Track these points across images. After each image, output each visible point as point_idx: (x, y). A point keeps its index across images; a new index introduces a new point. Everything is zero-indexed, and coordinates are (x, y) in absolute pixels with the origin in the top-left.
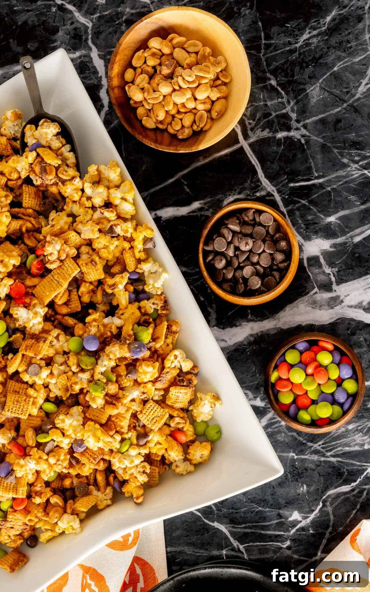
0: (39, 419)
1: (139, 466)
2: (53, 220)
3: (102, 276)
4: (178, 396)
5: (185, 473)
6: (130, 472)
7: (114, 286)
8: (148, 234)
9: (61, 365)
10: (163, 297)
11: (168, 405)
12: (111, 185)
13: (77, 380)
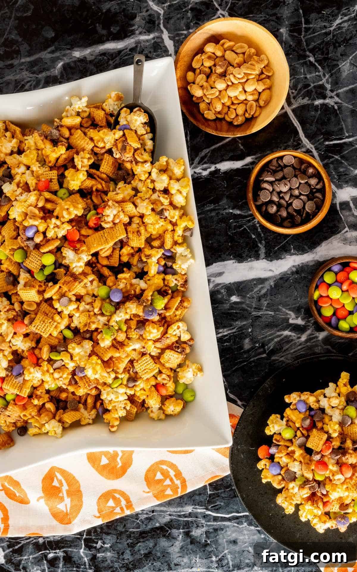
0: (57, 340)
1: (122, 402)
2: (120, 188)
3: (143, 246)
4: (170, 358)
5: (156, 419)
6: (113, 405)
7: (149, 256)
8: (190, 225)
9: (88, 304)
10: (184, 277)
11: (160, 362)
12: (173, 177)
13: (96, 321)
